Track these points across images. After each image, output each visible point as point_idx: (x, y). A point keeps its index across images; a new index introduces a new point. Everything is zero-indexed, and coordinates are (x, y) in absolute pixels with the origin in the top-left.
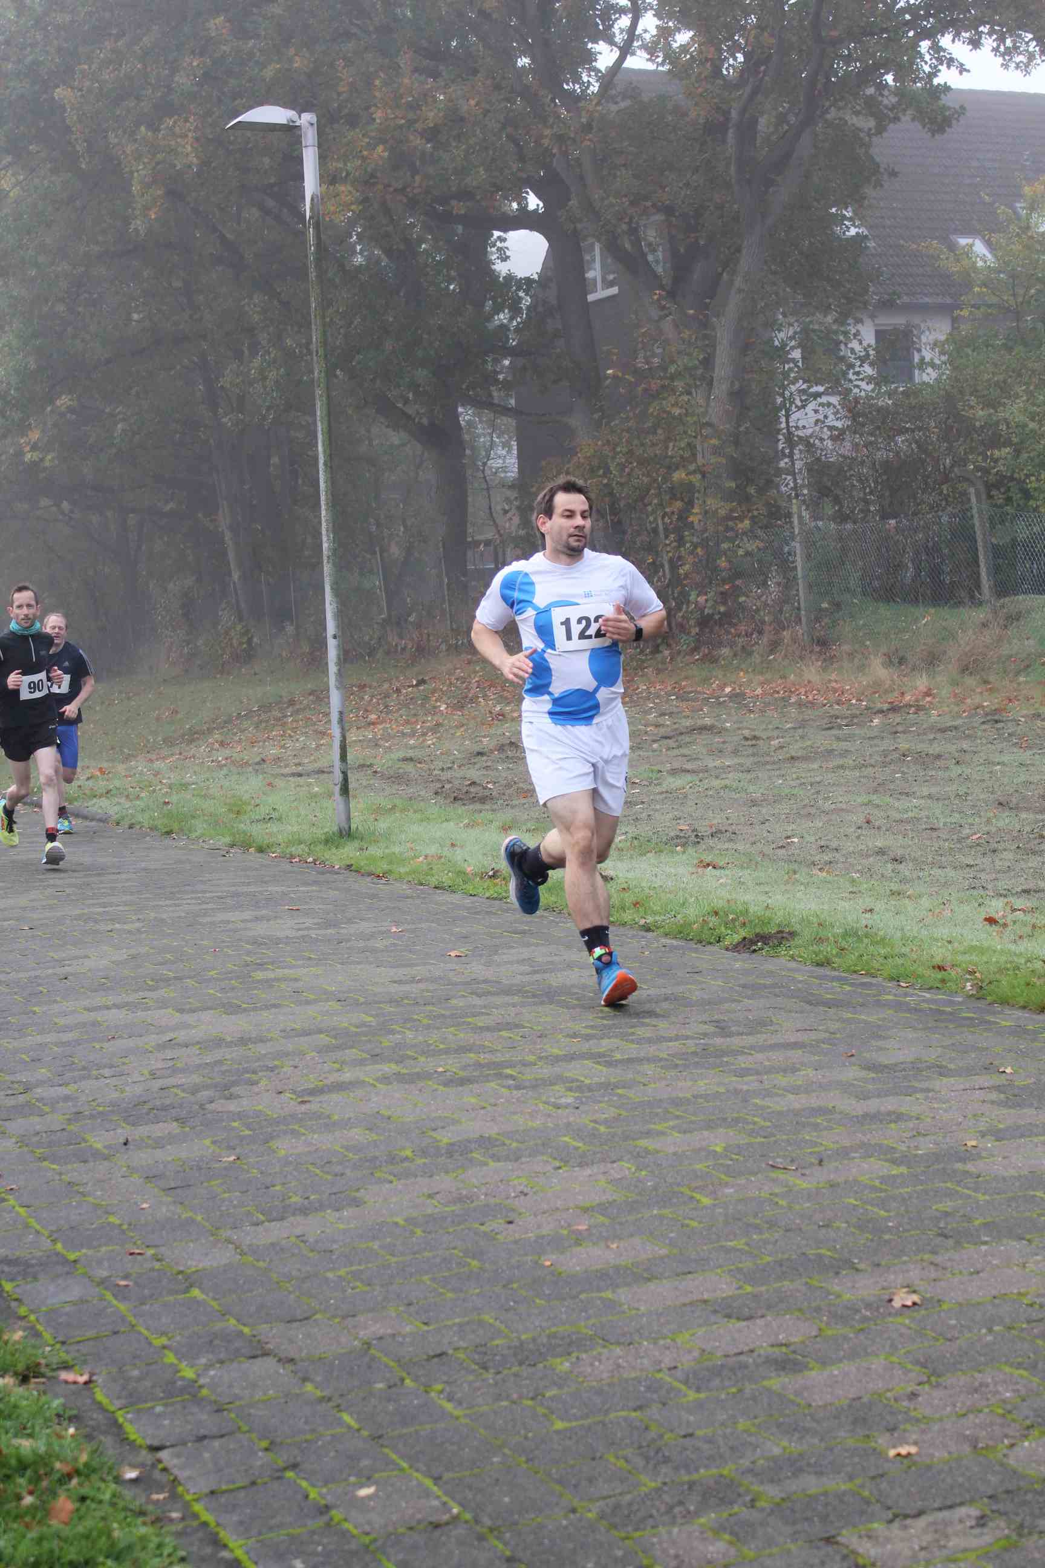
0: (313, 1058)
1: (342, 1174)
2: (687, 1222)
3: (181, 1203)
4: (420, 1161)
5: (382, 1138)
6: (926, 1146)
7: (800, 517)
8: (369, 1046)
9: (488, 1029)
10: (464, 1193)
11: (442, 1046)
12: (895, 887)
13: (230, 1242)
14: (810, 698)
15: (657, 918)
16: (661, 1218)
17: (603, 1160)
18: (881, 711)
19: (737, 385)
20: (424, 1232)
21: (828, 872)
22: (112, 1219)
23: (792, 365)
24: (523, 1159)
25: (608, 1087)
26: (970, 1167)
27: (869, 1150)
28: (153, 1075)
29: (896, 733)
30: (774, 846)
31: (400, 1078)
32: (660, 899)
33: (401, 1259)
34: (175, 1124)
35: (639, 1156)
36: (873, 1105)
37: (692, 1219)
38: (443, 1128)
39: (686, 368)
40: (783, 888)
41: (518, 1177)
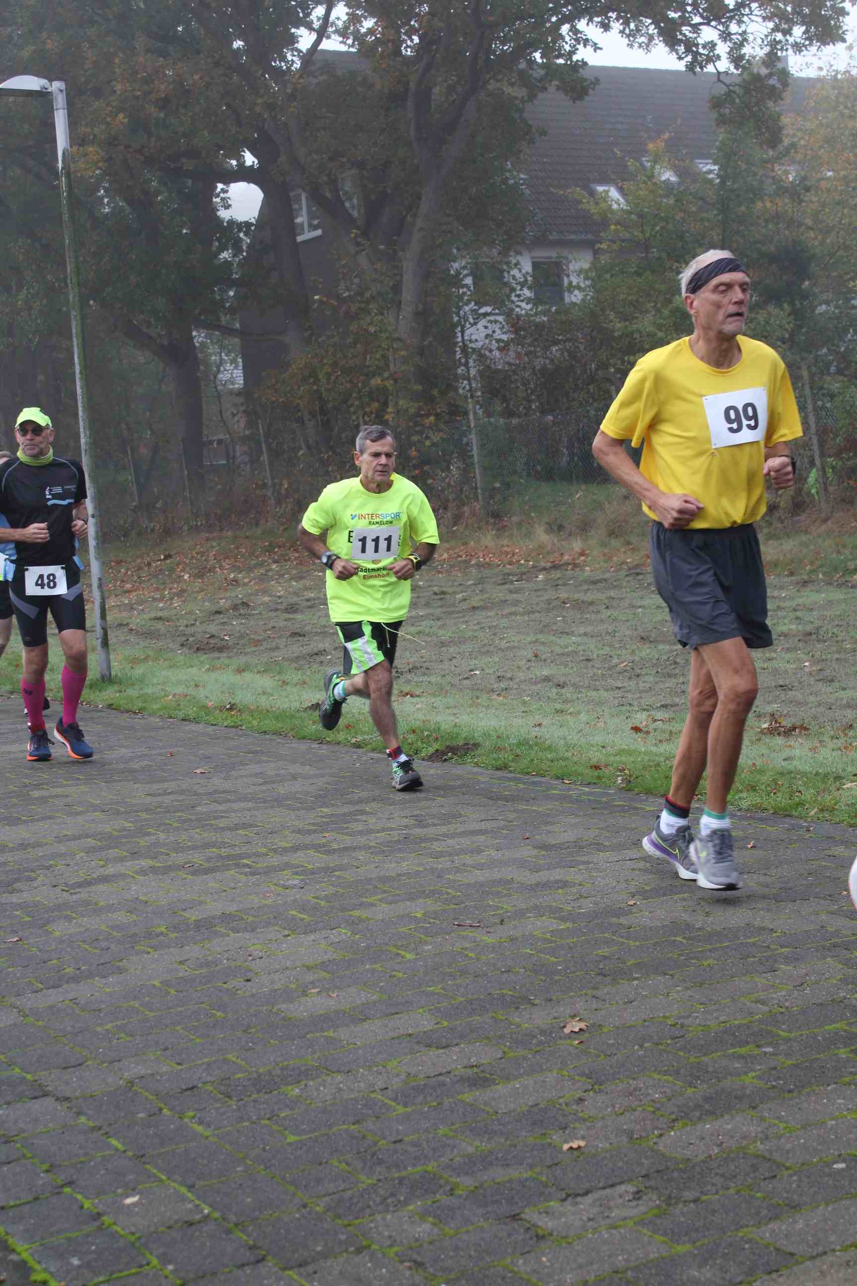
0: (82, 858)
1: (108, 949)
2: (394, 973)
4: (175, 934)
5: (140, 918)
6: (587, 905)
7: (475, 413)
8: (128, 846)
9: (229, 829)
10: (210, 958)
11: (190, 844)
12: (558, 707)
13: (15, 1007)
14: (487, 560)
15: (366, 737)
16: (373, 971)
17: (325, 928)
18: (544, 569)
19: (421, 307)
20: (177, 991)
21: (504, 697)
23: (465, 289)
24: (258, 930)
25: (327, 870)
26: (623, 920)
27: (539, 911)
29: (557, 585)
30: (461, 677)
31: (154, 870)
33: (157, 1013)
35: (353, 924)
36: (544, 876)
37: (398, 971)
38: (191, 908)
39: (379, 293)
40: (468, 710)
41: (253, 945)
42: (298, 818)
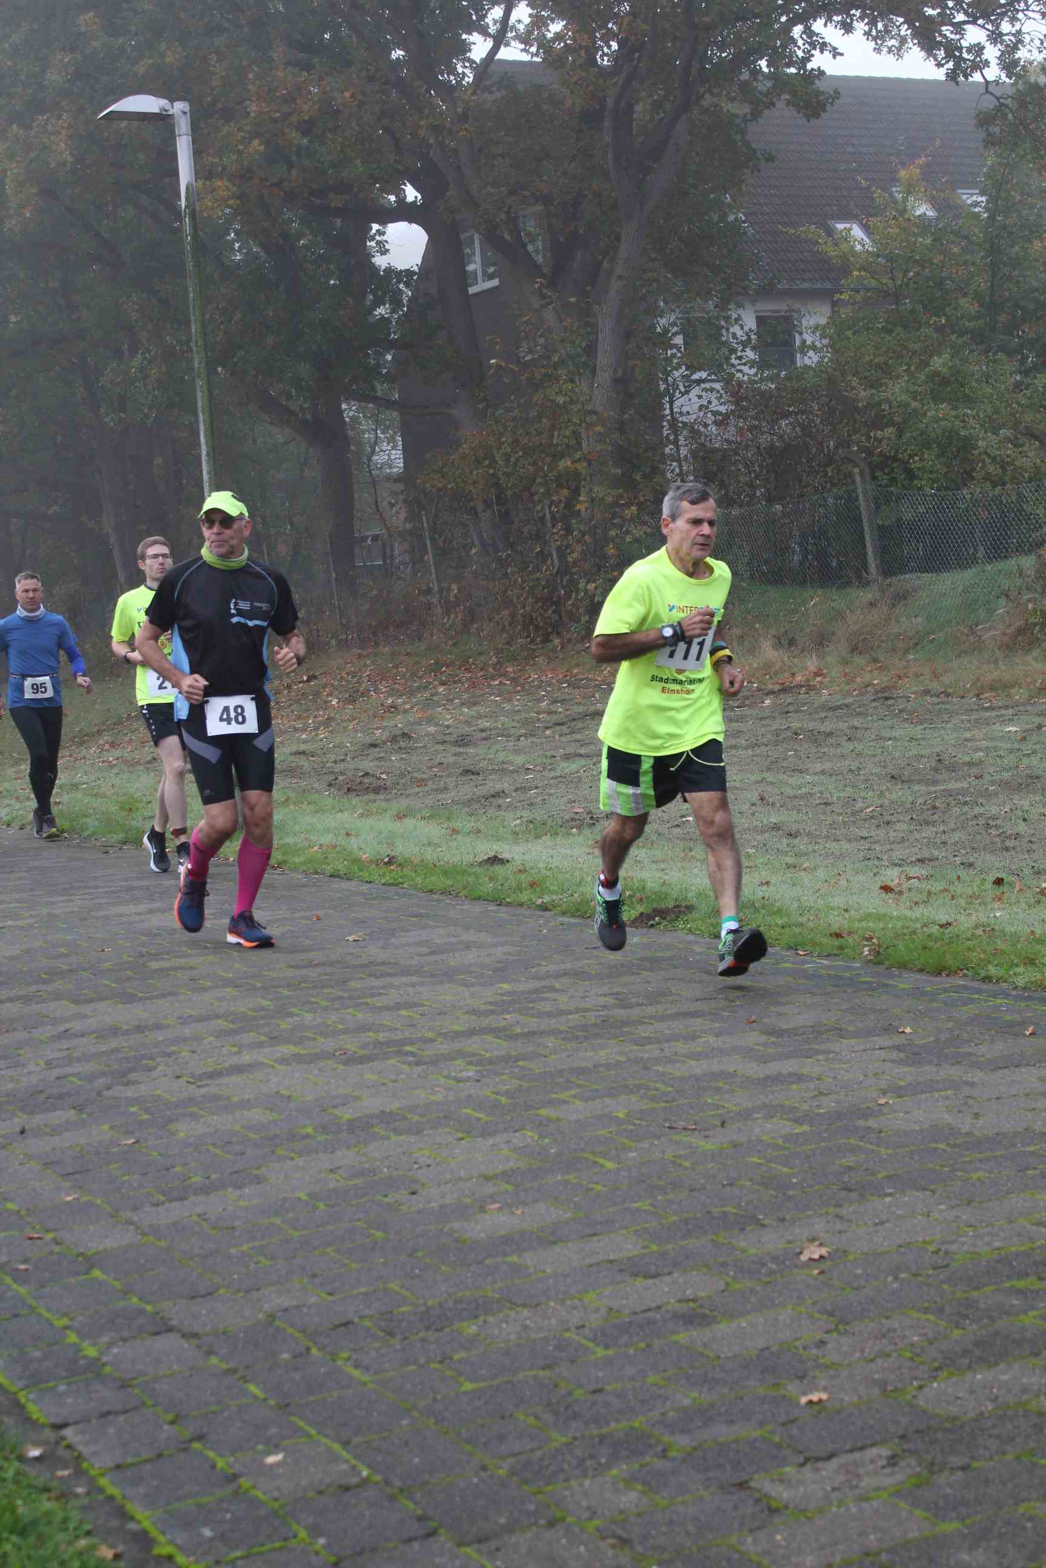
0: (210, 1043)
1: (243, 1154)
2: (591, 1186)
3: (80, 1188)
4: (324, 1137)
5: (282, 1117)
6: (829, 1104)
8: (267, 1029)
9: (387, 1008)
10: (367, 1166)
11: (341, 1027)
12: (790, 860)
13: (132, 1223)
15: (554, 897)
16: (566, 1183)
17: (506, 1130)
18: (772, 692)
19: (620, 373)
20: (326, 1205)
22: (10, 1206)
23: (674, 351)
24: (426, 1132)
25: (507, 1059)
26: (872, 1123)
27: (771, 1111)
28: (49, 1064)
29: (787, 712)
30: (669, 825)
31: (298, 1058)
32: (557, 879)
33: (306, 1232)
34: (72, 1112)
35: (541, 1125)
36: (774, 1068)
37: (597, 1183)
38: (344, 1105)
39: (569, 356)
40: (679, 865)
41: (420, 1149)
42: (473, 995)
